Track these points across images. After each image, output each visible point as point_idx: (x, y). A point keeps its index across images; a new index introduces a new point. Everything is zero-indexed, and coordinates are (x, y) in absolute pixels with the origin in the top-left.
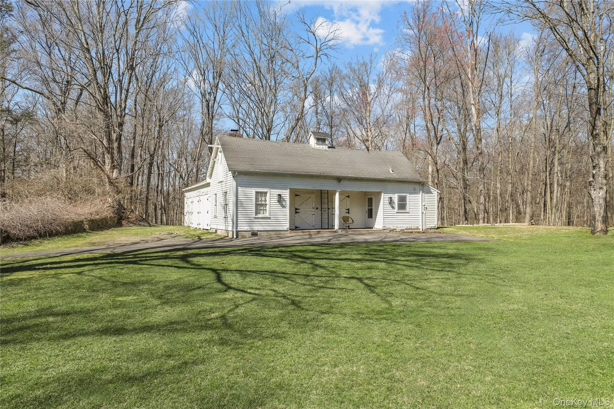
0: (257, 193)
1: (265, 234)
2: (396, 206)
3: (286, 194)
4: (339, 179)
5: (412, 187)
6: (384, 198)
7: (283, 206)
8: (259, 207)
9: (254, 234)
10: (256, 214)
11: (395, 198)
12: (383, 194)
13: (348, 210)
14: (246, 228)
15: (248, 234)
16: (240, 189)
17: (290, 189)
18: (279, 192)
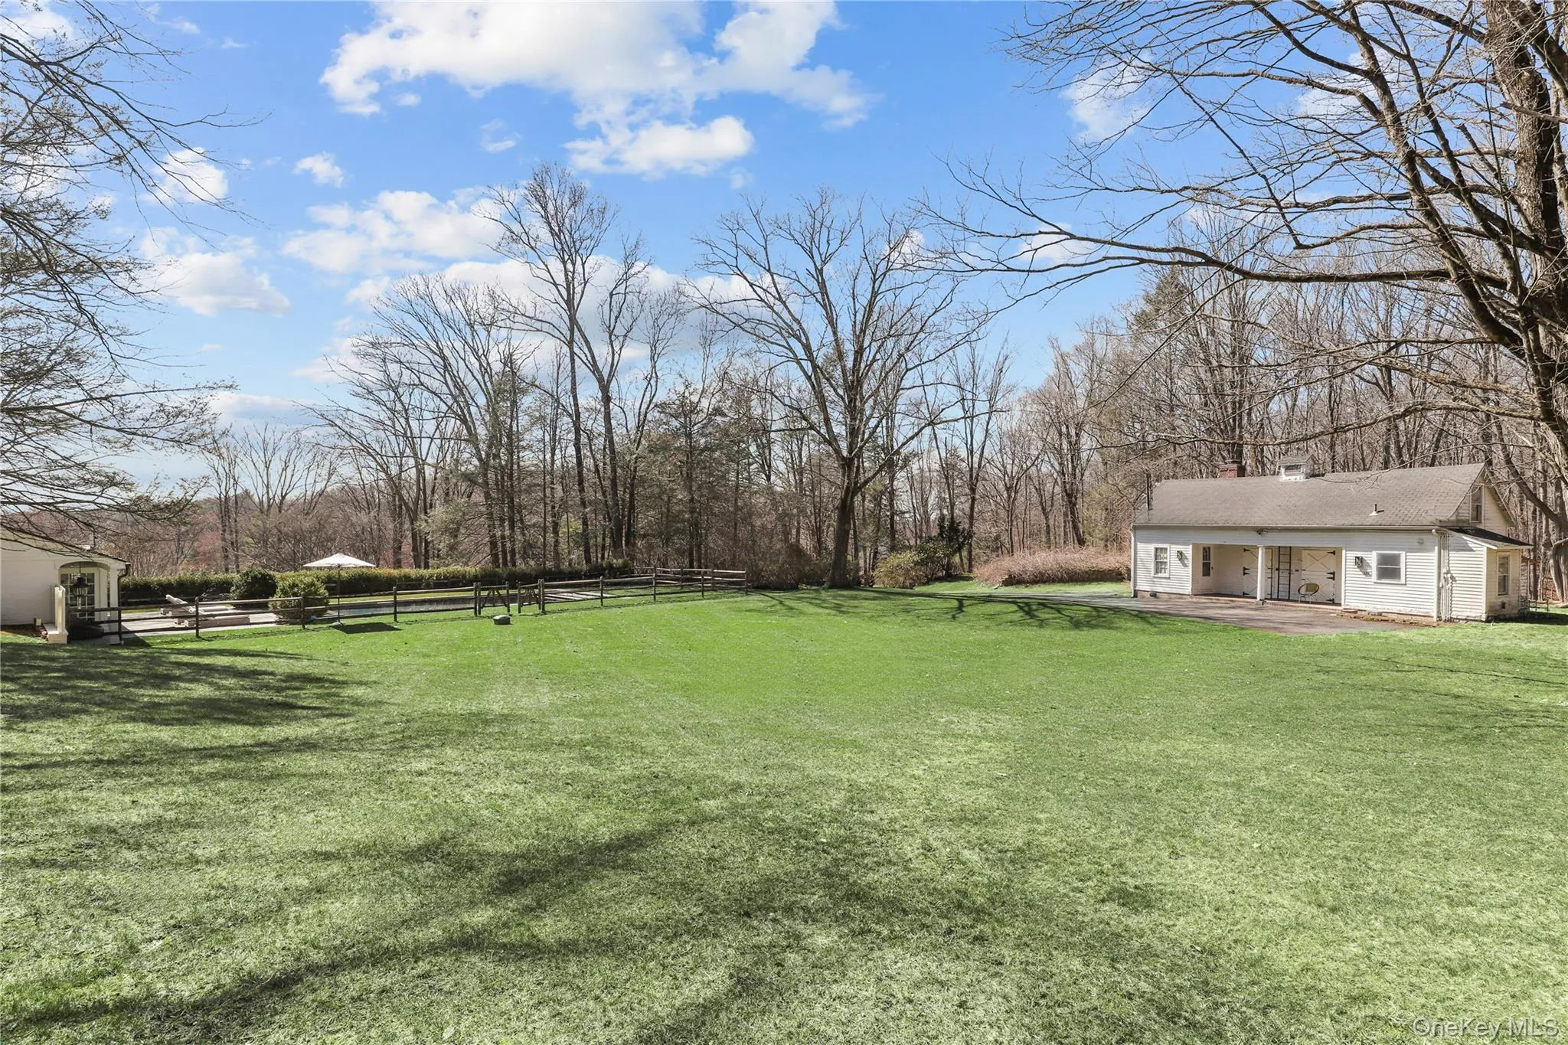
0: (1157, 549)
1: (1166, 596)
2: (1374, 572)
3: (1188, 551)
4: (1260, 531)
5: (1414, 538)
6: (1348, 557)
7: (1185, 566)
8: (1160, 566)
9: (1154, 595)
10: (1157, 572)
11: (1372, 558)
12: (1344, 552)
13: (1333, 573)
14: (1148, 588)
15: (1148, 595)
16: (1139, 545)
17: (1193, 544)
18: (1180, 548)
